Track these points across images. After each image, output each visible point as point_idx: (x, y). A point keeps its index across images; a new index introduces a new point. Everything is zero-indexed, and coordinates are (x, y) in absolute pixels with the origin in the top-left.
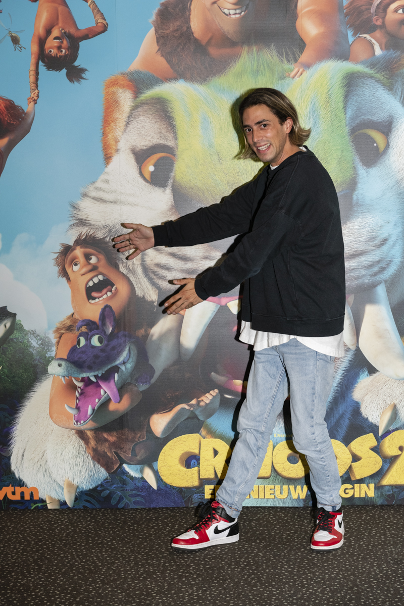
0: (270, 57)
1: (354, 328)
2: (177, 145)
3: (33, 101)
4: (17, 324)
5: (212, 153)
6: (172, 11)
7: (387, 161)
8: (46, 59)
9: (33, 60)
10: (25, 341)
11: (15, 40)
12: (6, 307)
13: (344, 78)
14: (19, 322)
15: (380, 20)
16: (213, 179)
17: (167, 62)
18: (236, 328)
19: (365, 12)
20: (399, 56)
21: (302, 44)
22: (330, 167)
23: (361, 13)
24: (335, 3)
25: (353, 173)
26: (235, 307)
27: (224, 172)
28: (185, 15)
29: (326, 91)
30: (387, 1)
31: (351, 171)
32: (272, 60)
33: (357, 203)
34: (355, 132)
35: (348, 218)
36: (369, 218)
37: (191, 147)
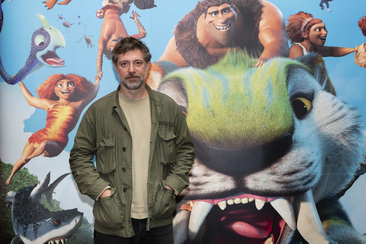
0: (243, 54)
1: (294, 217)
2: (188, 106)
3: (99, 78)
4: (84, 220)
5: (209, 111)
6: (185, 26)
7: (311, 116)
8: (107, 53)
9: (99, 53)
10: (89, 231)
11: (88, 41)
12: (77, 208)
13: (287, 68)
14: (85, 218)
15: (307, 35)
16: (209, 127)
17: (182, 55)
18: (223, 219)
19: (298, 30)
20: (317, 56)
21: (262, 48)
22: (279, 120)
23: (295, 31)
24: (280, 24)
25: (292, 123)
26: (222, 205)
27: (216, 122)
28: (193, 29)
29: (276, 75)
30: (310, 24)
31: (291, 122)
32: (245, 56)
33: (295, 141)
34: (293, 99)
35: (289, 150)
36: (302, 150)
37: (196, 107)
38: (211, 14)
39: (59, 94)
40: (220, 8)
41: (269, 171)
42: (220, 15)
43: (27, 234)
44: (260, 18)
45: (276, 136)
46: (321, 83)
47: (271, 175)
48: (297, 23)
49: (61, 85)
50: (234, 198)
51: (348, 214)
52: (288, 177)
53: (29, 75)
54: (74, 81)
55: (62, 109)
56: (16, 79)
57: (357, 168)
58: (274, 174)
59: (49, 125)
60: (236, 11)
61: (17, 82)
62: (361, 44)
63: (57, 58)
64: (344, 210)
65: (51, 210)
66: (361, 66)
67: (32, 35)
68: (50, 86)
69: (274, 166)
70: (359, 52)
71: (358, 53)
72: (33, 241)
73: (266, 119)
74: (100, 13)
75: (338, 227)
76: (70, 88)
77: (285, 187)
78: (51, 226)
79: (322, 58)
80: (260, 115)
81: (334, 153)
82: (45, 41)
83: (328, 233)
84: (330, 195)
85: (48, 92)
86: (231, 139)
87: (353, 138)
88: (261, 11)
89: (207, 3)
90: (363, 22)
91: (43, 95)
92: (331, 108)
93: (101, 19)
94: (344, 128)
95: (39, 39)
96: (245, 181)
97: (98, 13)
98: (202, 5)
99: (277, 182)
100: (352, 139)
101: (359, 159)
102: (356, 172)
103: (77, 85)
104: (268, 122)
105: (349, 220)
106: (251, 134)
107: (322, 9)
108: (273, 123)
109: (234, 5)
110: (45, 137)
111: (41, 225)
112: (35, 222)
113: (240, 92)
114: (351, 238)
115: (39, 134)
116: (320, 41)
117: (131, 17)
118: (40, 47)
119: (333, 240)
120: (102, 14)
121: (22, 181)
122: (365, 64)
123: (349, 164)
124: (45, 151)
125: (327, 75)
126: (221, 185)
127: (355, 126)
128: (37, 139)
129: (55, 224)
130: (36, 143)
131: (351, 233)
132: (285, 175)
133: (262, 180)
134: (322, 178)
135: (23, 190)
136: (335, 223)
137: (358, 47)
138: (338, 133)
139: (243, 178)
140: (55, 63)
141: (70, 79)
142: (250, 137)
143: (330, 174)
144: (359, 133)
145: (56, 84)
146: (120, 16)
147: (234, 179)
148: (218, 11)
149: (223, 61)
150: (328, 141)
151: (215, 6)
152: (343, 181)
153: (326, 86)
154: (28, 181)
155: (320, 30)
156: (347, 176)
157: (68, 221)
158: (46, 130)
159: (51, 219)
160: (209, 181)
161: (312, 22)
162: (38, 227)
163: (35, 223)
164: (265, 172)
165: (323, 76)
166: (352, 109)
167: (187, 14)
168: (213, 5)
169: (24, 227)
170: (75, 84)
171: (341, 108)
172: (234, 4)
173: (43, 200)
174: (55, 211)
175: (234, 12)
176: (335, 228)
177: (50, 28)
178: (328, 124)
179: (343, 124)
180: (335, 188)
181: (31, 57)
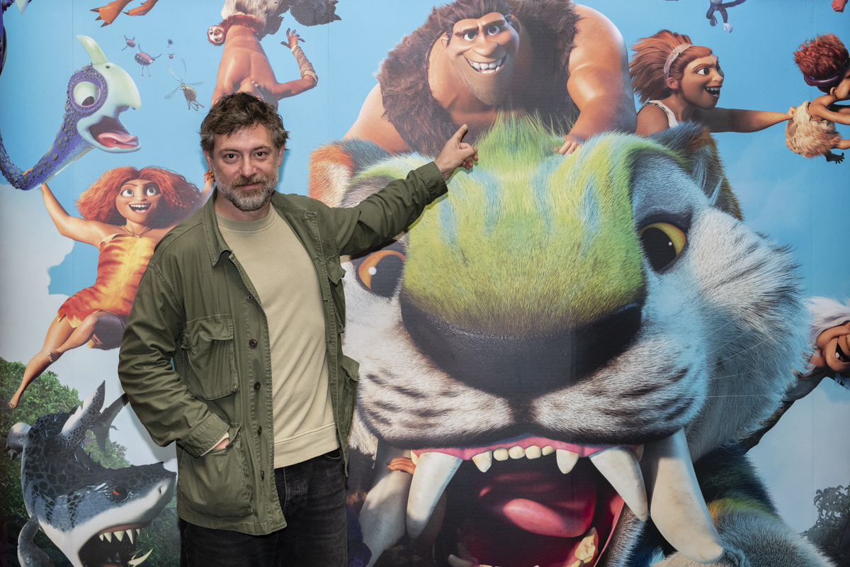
0: (533, 126)
1: (645, 492)
2: (407, 239)
3: (212, 177)
5: (454, 252)
6: (404, 62)
7: (686, 265)
11: (190, 96)
16: (455, 286)
17: (396, 128)
18: (484, 492)
19: (657, 72)
20: (700, 129)
21: (575, 111)
22: (611, 272)
23: (650, 73)
24: (617, 58)
25: (641, 281)
26: (483, 461)
27: (470, 277)
28: (421, 69)
29: (606, 172)
30: (684, 58)
31: (639, 278)
32: (535, 130)
33: (647, 321)
34: (644, 227)
35: (635, 341)
36: (663, 341)
37: (426, 242)
38: (461, 35)
39: (127, 212)
40: (481, 23)
41: (587, 386)
42: (481, 38)
43: (54, 518)
44: (572, 45)
45: (605, 309)
46: (708, 190)
47: (593, 396)
48: (653, 56)
49: (130, 192)
50: (509, 445)
51: (767, 486)
52: (631, 402)
53: (62, 169)
54: (157, 182)
55: (131, 243)
56: (34, 177)
57: (789, 383)
58: (598, 393)
59: (102, 279)
60: (517, 30)
61: (35, 185)
62: (801, 104)
63: (121, 132)
64: (758, 478)
65: (106, 464)
66: (799, 153)
67: (68, 82)
68: (106, 194)
69: (600, 375)
70: (796, 121)
71: (793, 125)
72: (67, 532)
73: (581, 271)
74: (216, 34)
75: (744, 516)
76: (149, 199)
77: (625, 424)
78: (105, 500)
79: (712, 134)
80: (569, 262)
81: (737, 349)
82: (96, 93)
83: (721, 529)
84: (727, 443)
85: (102, 207)
86: (504, 315)
87: (781, 315)
88: (574, 28)
89: (453, 12)
90: (805, 54)
91: (90, 212)
92: (731, 247)
93: (217, 47)
94: (761, 292)
95: (83, 92)
96: (534, 409)
97: (211, 33)
98: (442, 14)
99: (607, 412)
100: (779, 317)
101: (793, 364)
102: (787, 393)
103: (164, 192)
104: (587, 277)
105: (769, 500)
106: (547, 305)
107: (713, 24)
108: (598, 279)
109: (513, 16)
110: (94, 304)
111: (83, 497)
112: (71, 490)
113: (525, 210)
114: (774, 541)
115: (81, 299)
116: (706, 97)
117: (283, 43)
118: (86, 109)
119: (731, 544)
120: (220, 36)
121: (44, 400)
122: (809, 149)
123: (771, 374)
124: (94, 336)
125: (721, 174)
126: (479, 417)
127: (786, 289)
128: (77, 309)
129: (113, 495)
130: (75, 318)
131: (773, 529)
132: (624, 396)
133: (573, 407)
134: (709, 405)
135: (46, 421)
136: (738, 506)
137: (794, 110)
138: (745, 304)
139: (530, 401)
140: (118, 143)
141: (150, 178)
142: (546, 310)
143: (726, 396)
144: (794, 305)
145: (118, 190)
146: (261, 40)
147: (509, 403)
148: (478, 28)
149: (487, 140)
150: (724, 321)
151: (469, 17)
152: (756, 413)
153: (719, 197)
154: (56, 401)
155: (707, 72)
156: (766, 402)
157: (142, 490)
158: (97, 290)
159: (105, 486)
160: (454, 407)
161: (690, 53)
162: (77, 501)
163: (72, 493)
164: (578, 389)
165: (712, 176)
166: (778, 250)
167: (408, 35)
168: (465, 16)
169: (47, 501)
170: (161, 189)
171: (753, 248)
172: (513, 13)
173: (90, 444)
174: (114, 468)
175: (513, 31)
176: (736, 519)
177: (108, 67)
178: (723, 283)
179: (757, 283)
180: (738, 428)
181: (65, 130)
